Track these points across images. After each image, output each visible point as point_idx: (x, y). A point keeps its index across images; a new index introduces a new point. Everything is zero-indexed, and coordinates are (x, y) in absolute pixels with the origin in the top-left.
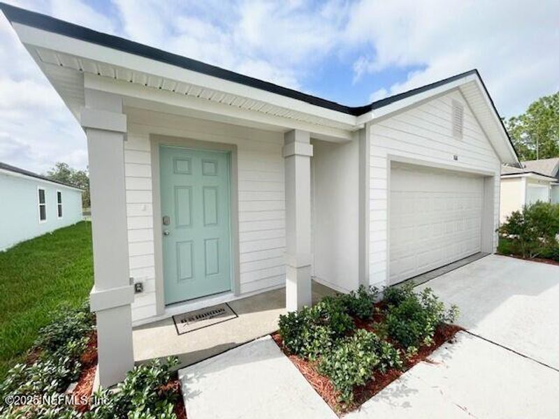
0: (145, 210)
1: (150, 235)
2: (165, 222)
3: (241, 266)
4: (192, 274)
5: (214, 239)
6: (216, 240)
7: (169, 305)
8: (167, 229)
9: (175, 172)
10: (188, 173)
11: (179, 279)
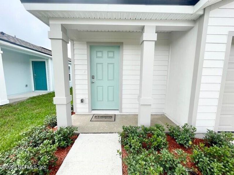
0: (85, 72)
1: (86, 82)
2: (93, 77)
3: (123, 100)
4: (103, 100)
5: (112, 86)
6: (113, 87)
7: (93, 110)
8: (93, 80)
9: (97, 57)
10: (102, 57)
11: (97, 101)
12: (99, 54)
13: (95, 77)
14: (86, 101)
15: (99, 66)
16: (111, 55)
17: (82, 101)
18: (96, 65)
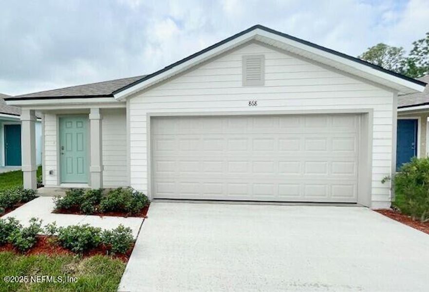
1: (55, 153)
4: (72, 172)
6: (82, 158)
7: (62, 183)
8: (63, 151)
9: (66, 127)
10: (71, 127)
11: (67, 173)
12: (69, 125)
13: (65, 148)
14: (55, 173)
15: (69, 136)
16: (80, 125)
17: (51, 173)
18: (65, 136)
